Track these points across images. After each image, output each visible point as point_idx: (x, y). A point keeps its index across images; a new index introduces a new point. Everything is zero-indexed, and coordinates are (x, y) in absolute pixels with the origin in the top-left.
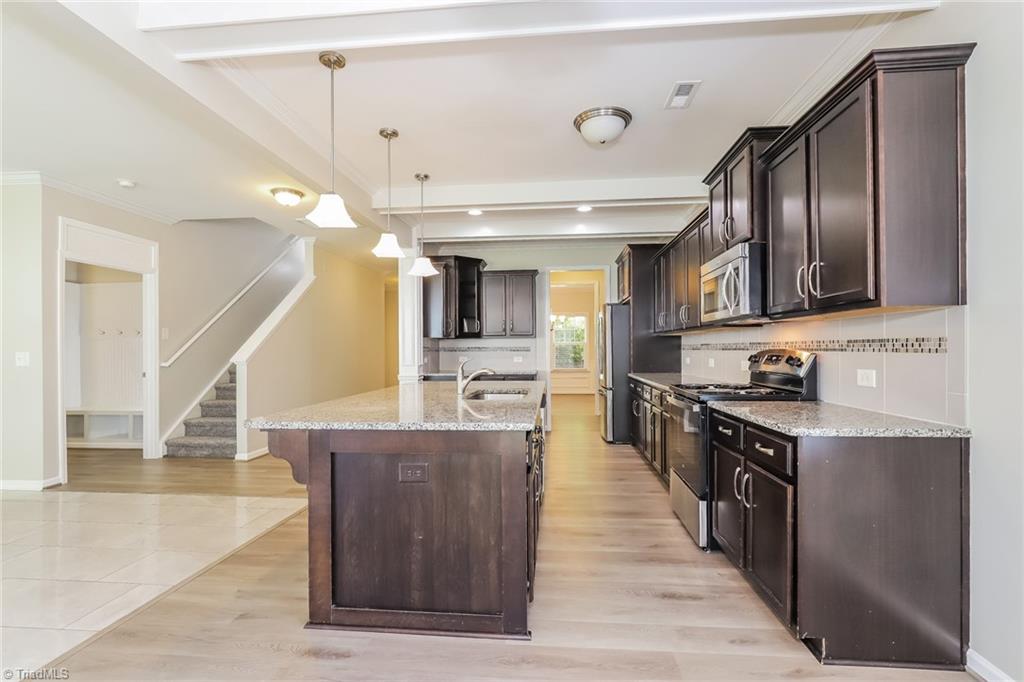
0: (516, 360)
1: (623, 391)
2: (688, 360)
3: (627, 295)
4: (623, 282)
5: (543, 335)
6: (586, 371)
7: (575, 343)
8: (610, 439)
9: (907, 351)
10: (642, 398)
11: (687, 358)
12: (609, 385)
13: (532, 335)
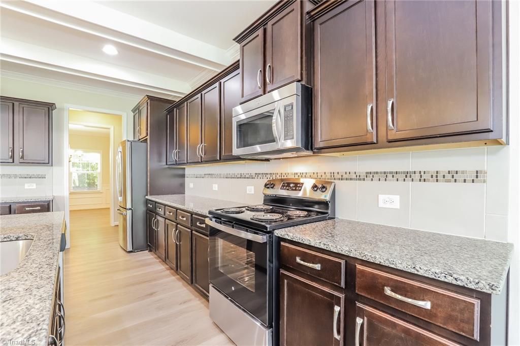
0: (27, 186)
1: (141, 210)
2: (191, 185)
3: (144, 134)
4: (140, 125)
5: (60, 164)
6: (99, 193)
7: (90, 172)
8: (129, 248)
9: (437, 181)
10: (157, 214)
11: (190, 184)
12: (129, 206)
13: (48, 162)
